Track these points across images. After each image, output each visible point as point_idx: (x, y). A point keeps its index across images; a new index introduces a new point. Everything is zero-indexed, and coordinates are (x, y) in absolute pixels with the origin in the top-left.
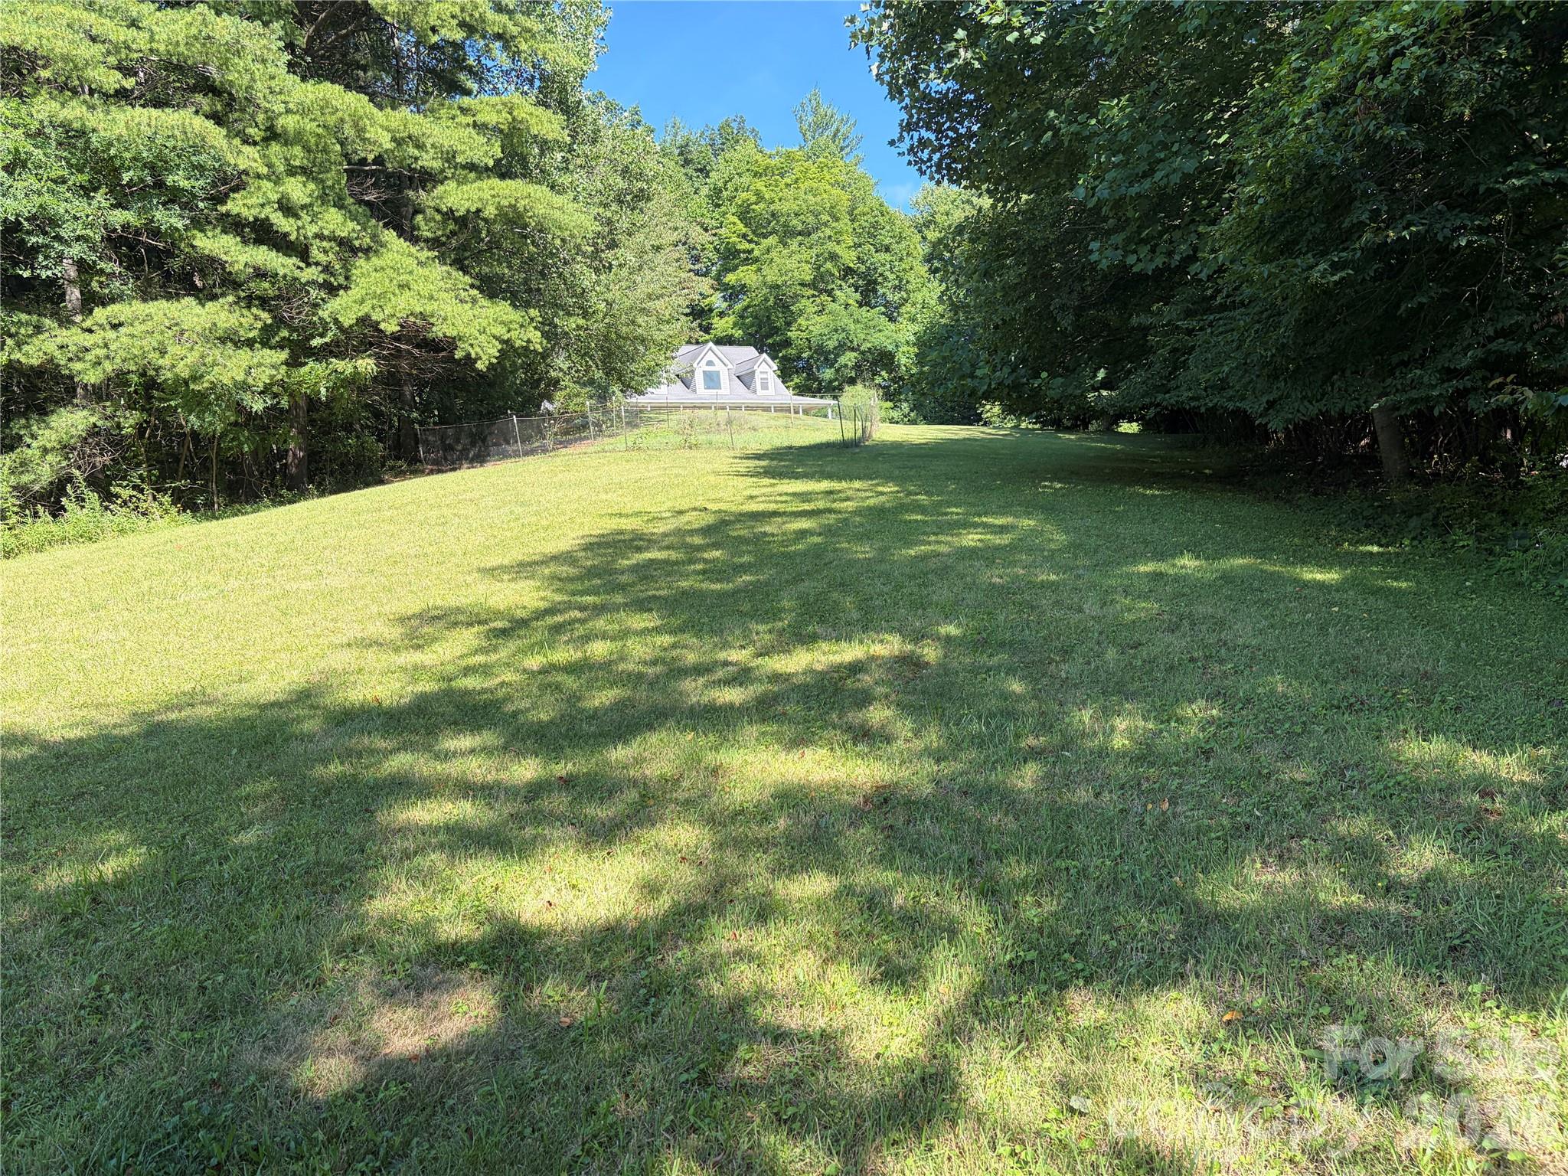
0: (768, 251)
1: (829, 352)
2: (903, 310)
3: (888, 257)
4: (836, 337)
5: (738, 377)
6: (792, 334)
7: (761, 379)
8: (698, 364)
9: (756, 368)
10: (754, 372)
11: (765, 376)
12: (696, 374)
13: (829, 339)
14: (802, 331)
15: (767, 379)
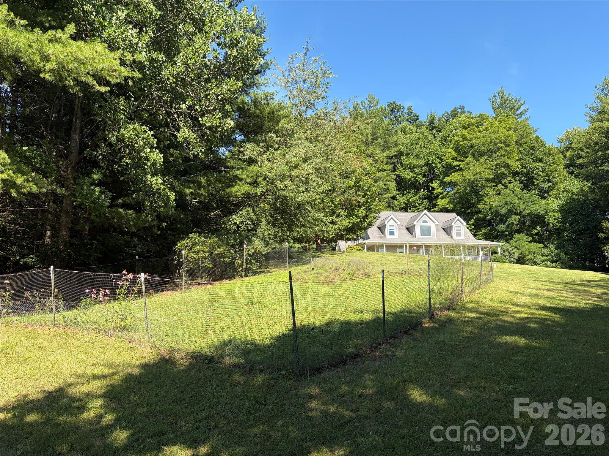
0: (468, 164)
1: (502, 215)
2: (551, 193)
3: (541, 164)
4: (506, 207)
5: (443, 229)
6: (481, 206)
7: (457, 230)
8: (417, 222)
9: (453, 224)
10: (452, 226)
11: (459, 229)
12: (416, 227)
13: (502, 208)
14: (486, 205)
15: (460, 230)
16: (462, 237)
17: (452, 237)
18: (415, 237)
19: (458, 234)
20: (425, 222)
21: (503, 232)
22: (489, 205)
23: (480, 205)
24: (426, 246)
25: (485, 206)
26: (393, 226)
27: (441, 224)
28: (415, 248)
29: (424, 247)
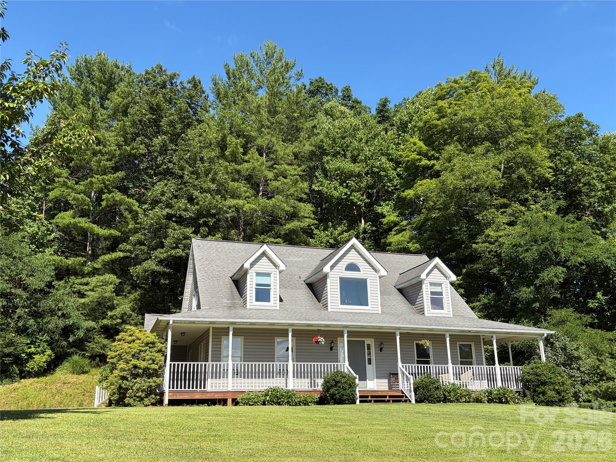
4: (535, 248)
5: (400, 290)
6: (479, 246)
7: (432, 293)
8: (332, 267)
9: (423, 276)
10: (420, 283)
11: (438, 289)
12: (328, 280)
13: (527, 251)
14: (490, 243)
15: (441, 294)
16: (447, 311)
17: (421, 311)
18: (326, 306)
19: (437, 302)
20: (352, 267)
21: (530, 303)
22: (497, 244)
23: (477, 243)
24: (350, 334)
25: (487, 244)
26: (268, 275)
27: (395, 278)
28: (321, 339)
29: (346, 335)
